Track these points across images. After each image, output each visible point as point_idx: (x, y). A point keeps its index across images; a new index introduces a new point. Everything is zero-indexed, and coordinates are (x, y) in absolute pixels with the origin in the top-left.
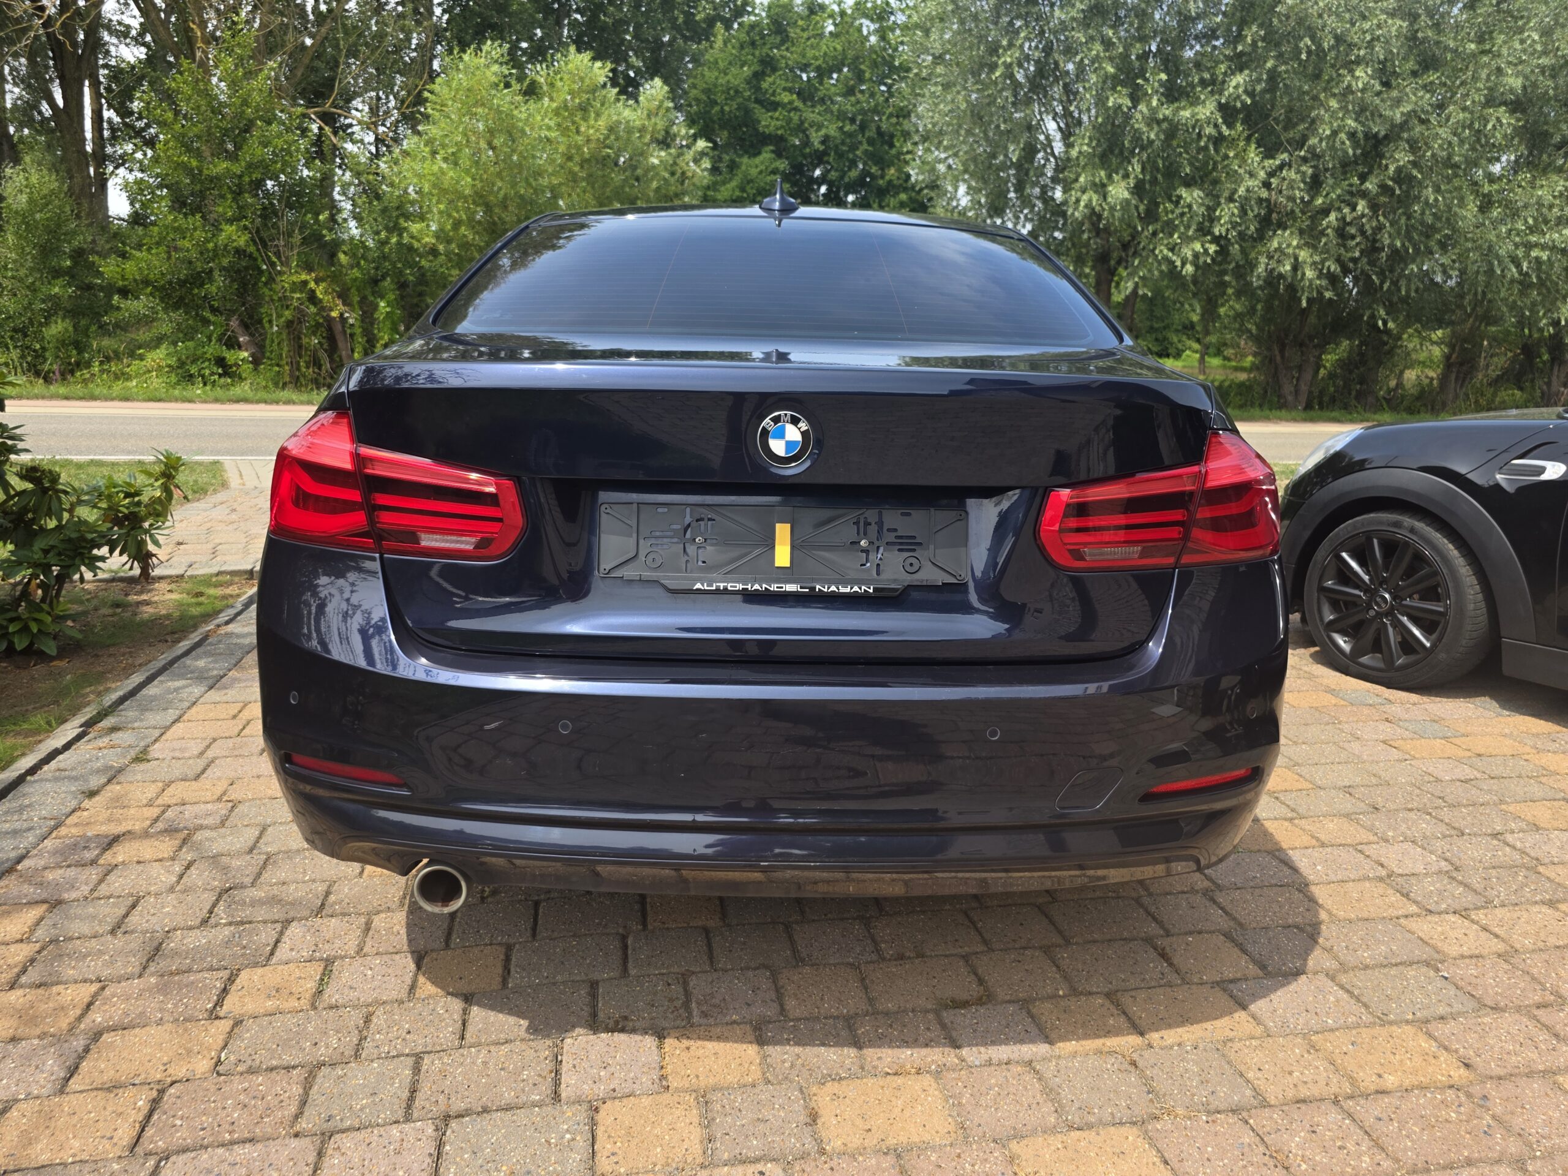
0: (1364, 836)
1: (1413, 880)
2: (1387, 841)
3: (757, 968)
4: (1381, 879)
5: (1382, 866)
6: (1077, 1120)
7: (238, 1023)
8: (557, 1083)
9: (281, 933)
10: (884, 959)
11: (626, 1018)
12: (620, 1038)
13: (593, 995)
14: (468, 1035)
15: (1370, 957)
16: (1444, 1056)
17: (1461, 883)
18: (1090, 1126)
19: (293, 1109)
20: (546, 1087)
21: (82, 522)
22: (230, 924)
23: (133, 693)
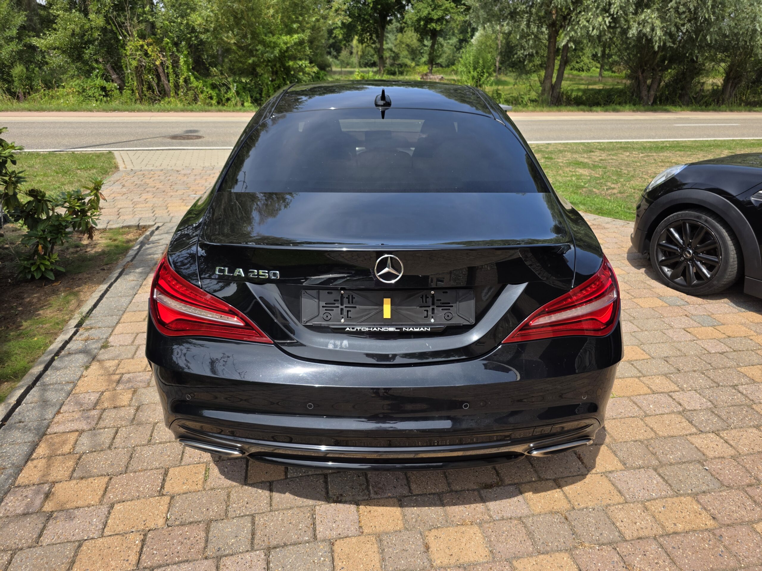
0: (674, 387)
1: (695, 413)
2: (683, 390)
4: (680, 413)
5: (680, 405)
6: (542, 549)
7: (172, 497)
8: (315, 530)
11: (341, 495)
12: (340, 506)
13: (326, 482)
14: (273, 504)
15: (674, 458)
16: (704, 513)
17: (716, 415)
18: (547, 553)
19: (203, 545)
20: (310, 533)
21: (59, 216)
22: (161, 443)
23: (95, 306)
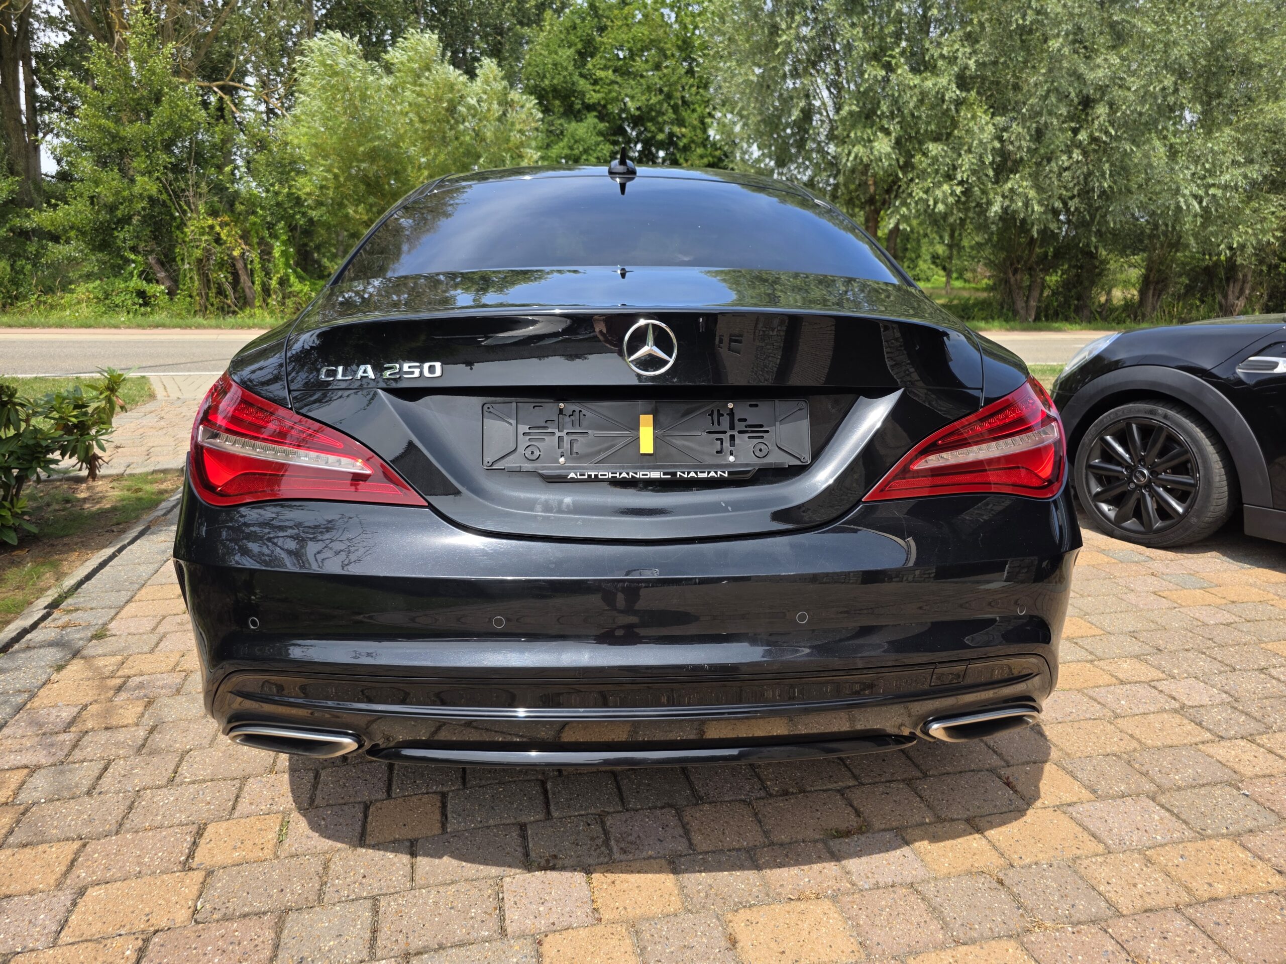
0: (1155, 674)
1: (1202, 711)
2: (1174, 678)
3: (662, 808)
4: (1176, 711)
5: (1174, 699)
6: (961, 935)
7: (210, 873)
8: (502, 918)
9: (240, 789)
10: (771, 795)
11: (555, 857)
12: (552, 875)
13: (524, 837)
14: (417, 878)
15: (1181, 779)
16: (1260, 865)
17: (1242, 712)
18: (973, 941)
19: (268, 953)
20: (493, 923)
21: (37, 431)
22: (194, 782)
23: (88, 577)
